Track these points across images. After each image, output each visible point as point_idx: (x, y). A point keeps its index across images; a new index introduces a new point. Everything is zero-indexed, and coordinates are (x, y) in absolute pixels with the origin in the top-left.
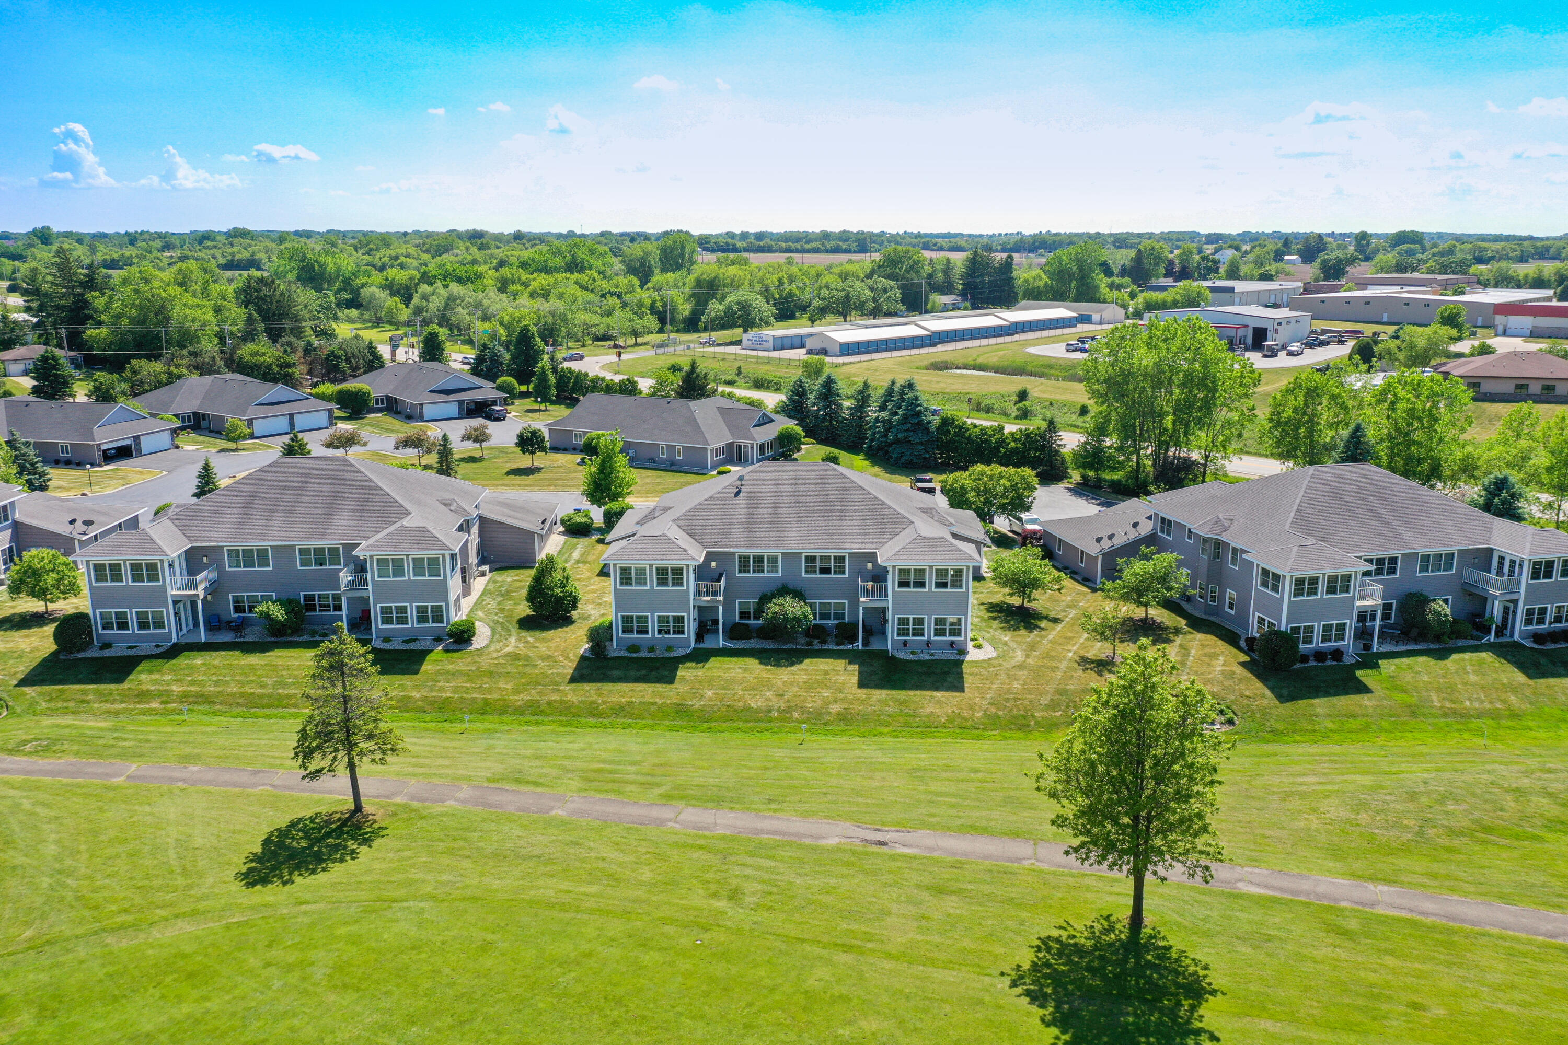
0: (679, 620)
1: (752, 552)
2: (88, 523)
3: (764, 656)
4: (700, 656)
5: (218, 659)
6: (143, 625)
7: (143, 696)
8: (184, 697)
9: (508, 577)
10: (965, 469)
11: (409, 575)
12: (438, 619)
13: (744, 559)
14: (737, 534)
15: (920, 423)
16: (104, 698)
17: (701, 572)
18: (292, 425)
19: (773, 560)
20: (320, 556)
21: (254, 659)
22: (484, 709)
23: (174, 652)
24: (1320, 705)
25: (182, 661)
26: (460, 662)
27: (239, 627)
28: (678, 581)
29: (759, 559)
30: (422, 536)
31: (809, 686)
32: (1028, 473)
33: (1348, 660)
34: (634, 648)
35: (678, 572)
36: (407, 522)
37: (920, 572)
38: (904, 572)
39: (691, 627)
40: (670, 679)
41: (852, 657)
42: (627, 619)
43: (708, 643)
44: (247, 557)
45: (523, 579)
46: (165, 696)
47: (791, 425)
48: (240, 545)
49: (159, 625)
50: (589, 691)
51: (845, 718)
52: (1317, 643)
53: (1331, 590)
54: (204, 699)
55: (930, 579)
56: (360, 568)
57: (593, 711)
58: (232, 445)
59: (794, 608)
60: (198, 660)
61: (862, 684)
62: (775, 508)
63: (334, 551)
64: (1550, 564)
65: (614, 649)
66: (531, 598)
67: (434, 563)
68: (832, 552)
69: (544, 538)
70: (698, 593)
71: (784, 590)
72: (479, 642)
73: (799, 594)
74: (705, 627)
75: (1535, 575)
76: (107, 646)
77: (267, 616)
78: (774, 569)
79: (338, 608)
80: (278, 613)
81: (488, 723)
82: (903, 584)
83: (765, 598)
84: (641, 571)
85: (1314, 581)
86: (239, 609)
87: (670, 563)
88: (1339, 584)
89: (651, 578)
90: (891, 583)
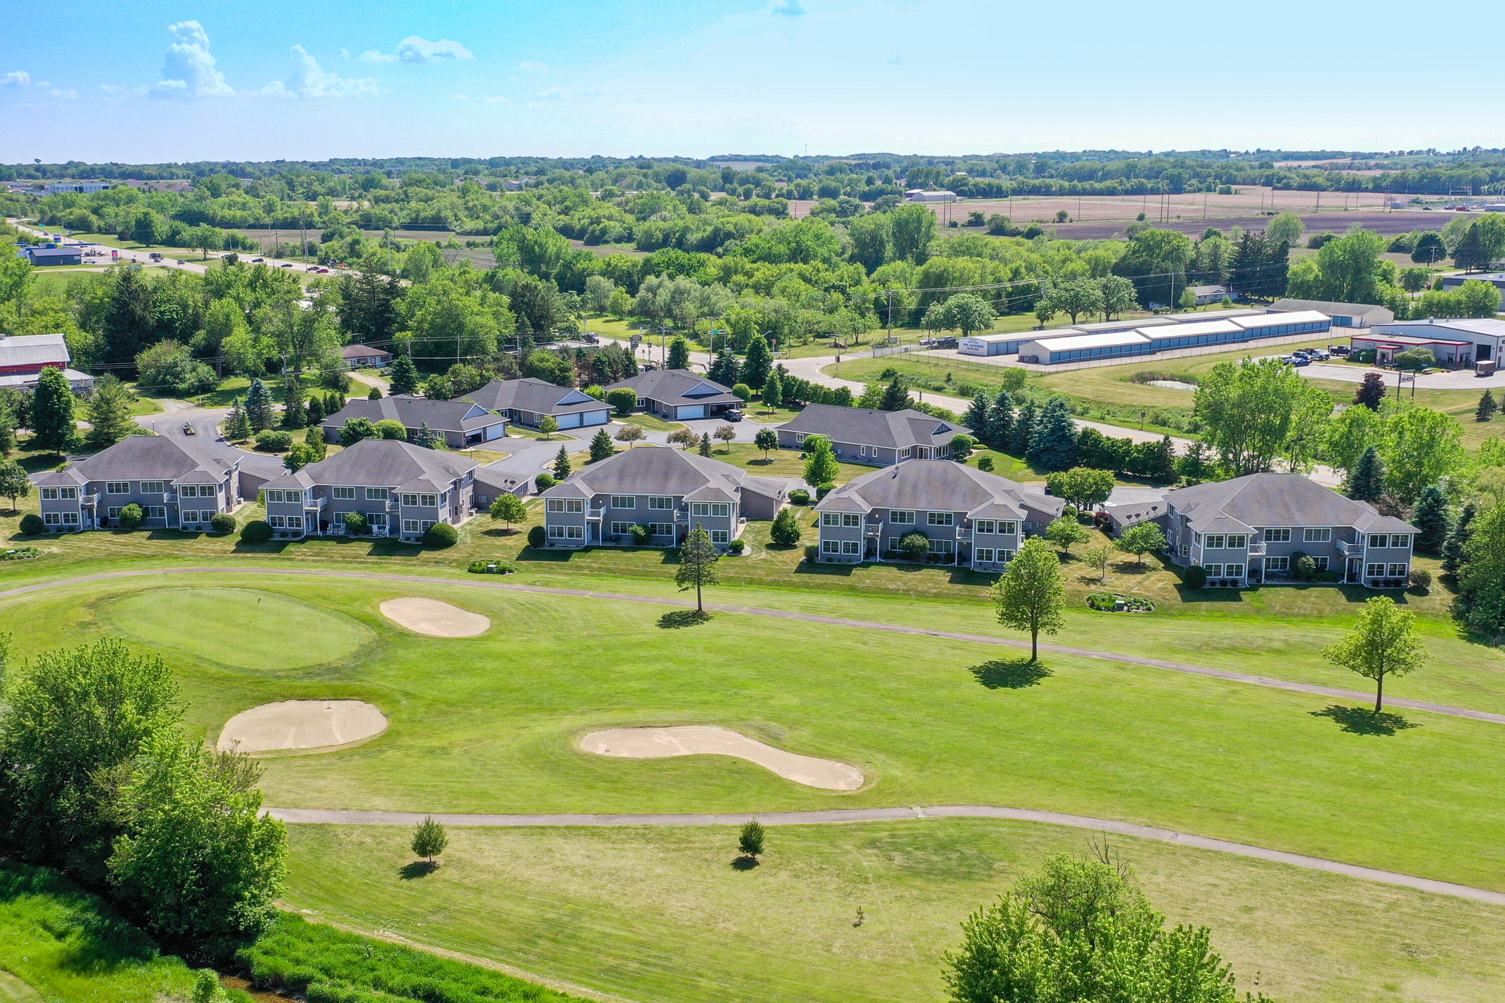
0: (855, 545)
1: (899, 509)
2: (513, 482)
3: (900, 567)
4: (865, 565)
5: (611, 553)
6: (571, 535)
7: (579, 568)
8: (600, 569)
9: (758, 525)
10: (1066, 470)
11: (710, 514)
12: (724, 539)
13: (894, 514)
14: (891, 499)
15: (1064, 435)
16: (562, 567)
17: (870, 518)
18: (582, 420)
19: (911, 514)
20: (661, 502)
21: (630, 554)
22: (751, 582)
23: (587, 549)
24: (1205, 605)
25: (593, 553)
26: (736, 561)
27: (617, 539)
28: (856, 524)
29: (902, 514)
30: (718, 492)
31: (921, 581)
32: (1109, 474)
33: (1240, 586)
34: (830, 559)
35: (856, 518)
36: (709, 485)
37: (990, 524)
38: (981, 523)
39: (862, 550)
40: (848, 574)
41: (948, 569)
42: (827, 543)
43: (871, 560)
44: (623, 501)
45: (768, 526)
46: (591, 569)
47: (966, 434)
48: (619, 494)
49: (579, 535)
50: (805, 577)
51: (937, 596)
52: (1224, 575)
53: (1232, 544)
54: (608, 570)
55: (995, 528)
56: (684, 509)
57: (807, 586)
58: (544, 436)
59: (919, 540)
60: (602, 553)
61: (951, 582)
62: (915, 486)
63: (669, 500)
64: (1383, 538)
65: (819, 560)
66: (773, 533)
67: (724, 507)
68: (944, 511)
69: (779, 503)
70: (867, 530)
71: (916, 531)
72: (746, 551)
73: (923, 534)
74: (870, 553)
75: (1373, 544)
76: (552, 545)
77: (635, 532)
78: (911, 520)
79: (669, 532)
80: (641, 532)
81: (753, 587)
82: (981, 530)
83: (904, 536)
84: (836, 517)
85: (1220, 538)
86: (616, 530)
87: (851, 513)
88: (1237, 541)
89: (841, 521)
90: (974, 530)
